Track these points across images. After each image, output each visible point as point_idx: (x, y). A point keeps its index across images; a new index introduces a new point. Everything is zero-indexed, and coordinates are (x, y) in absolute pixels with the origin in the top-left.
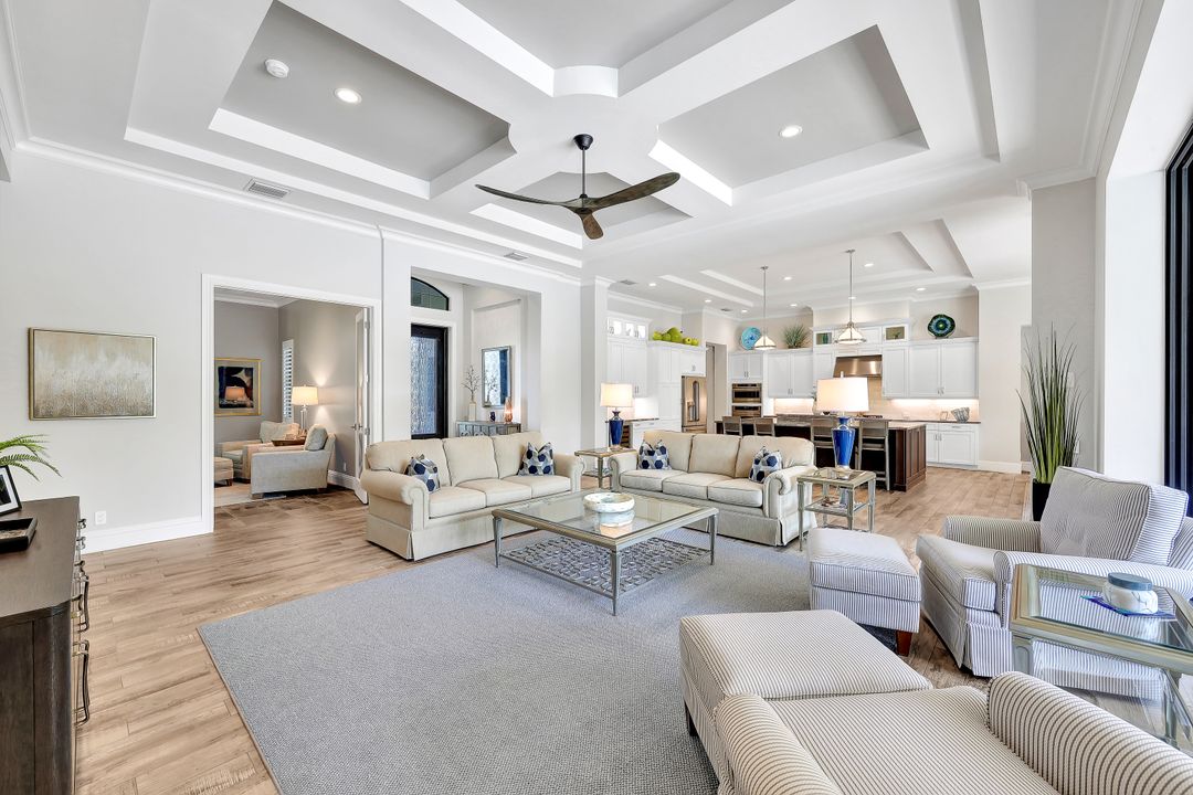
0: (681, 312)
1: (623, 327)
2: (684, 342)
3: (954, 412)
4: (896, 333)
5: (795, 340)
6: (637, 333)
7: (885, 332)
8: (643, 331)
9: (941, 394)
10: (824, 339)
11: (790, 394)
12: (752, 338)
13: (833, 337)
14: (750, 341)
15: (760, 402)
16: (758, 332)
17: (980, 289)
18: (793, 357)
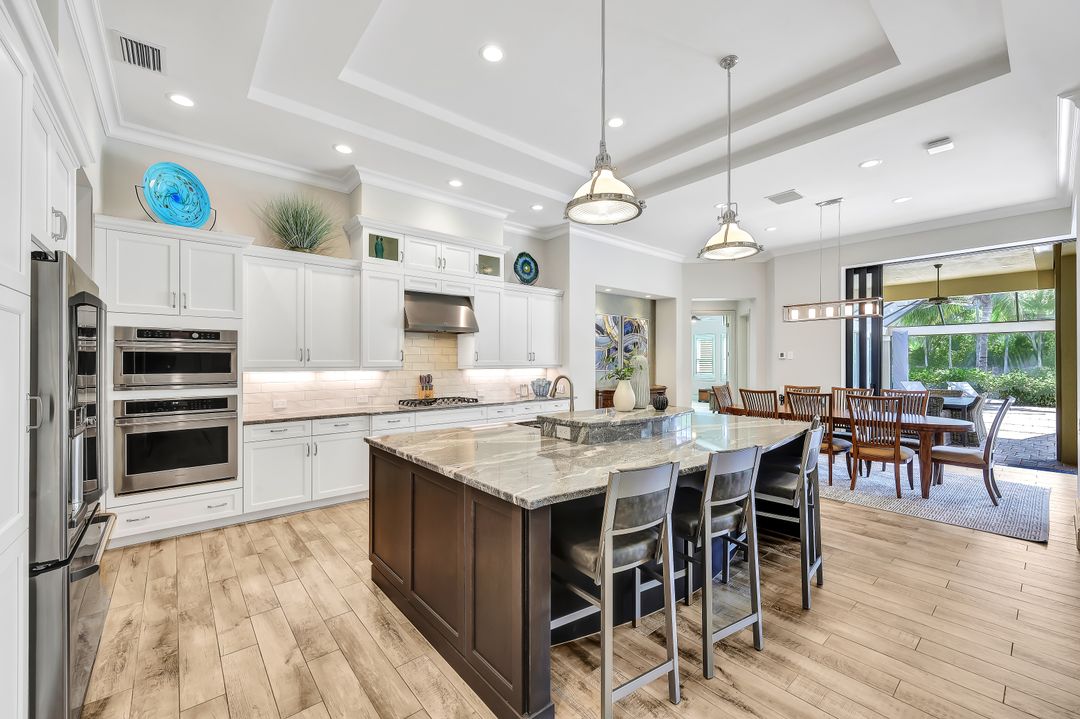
5: (305, 234)
7: (476, 261)
9: (531, 361)
10: (383, 248)
11: (304, 359)
12: (176, 198)
13: (400, 249)
14: (169, 201)
15: (233, 384)
16: (194, 184)
17: (571, 230)
18: (310, 273)
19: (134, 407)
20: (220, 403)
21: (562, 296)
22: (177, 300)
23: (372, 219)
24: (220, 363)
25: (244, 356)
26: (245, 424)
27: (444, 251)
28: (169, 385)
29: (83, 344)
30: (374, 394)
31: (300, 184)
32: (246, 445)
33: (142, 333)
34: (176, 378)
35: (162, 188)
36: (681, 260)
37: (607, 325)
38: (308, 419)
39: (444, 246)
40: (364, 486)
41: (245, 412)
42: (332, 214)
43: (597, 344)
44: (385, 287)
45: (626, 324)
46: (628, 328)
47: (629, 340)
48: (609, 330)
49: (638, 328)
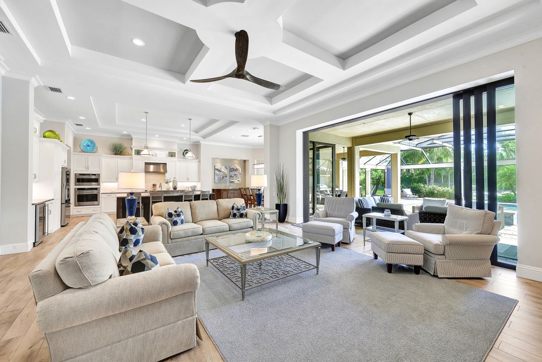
3: (191, 187)
4: (172, 155)
5: (118, 151)
7: (168, 154)
9: (188, 180)
10: (138, 152)
11: (117, 180)
12: (88, 146)
15: (99, 185)
16: (92, 142)
17: (201, 143)
18: (119, 160)
19: (79, 189)
20: (96, 189)
21: (200, 161)
22: (87, 168)
23: (135, 146)
24: (97, 180)
25: (102, 179)
26: (101, 193)
27: (158, 152)
28: (83, 185)
29: (68, 177)
31: (119, 138)
32: (102, 198)
33: (80, 174)
34: (94, 183)
35: (85, 145)
37: (222, 169)
38: (116, 193)
40: (115, 210)
41: (101, 191)
42: (125, 144)
43: (217, 175)
44: (139, 162)
45: (231, 169)
46: (232, 170)
47: (232, 174)
48: (223, 171)
49: (236, 170)
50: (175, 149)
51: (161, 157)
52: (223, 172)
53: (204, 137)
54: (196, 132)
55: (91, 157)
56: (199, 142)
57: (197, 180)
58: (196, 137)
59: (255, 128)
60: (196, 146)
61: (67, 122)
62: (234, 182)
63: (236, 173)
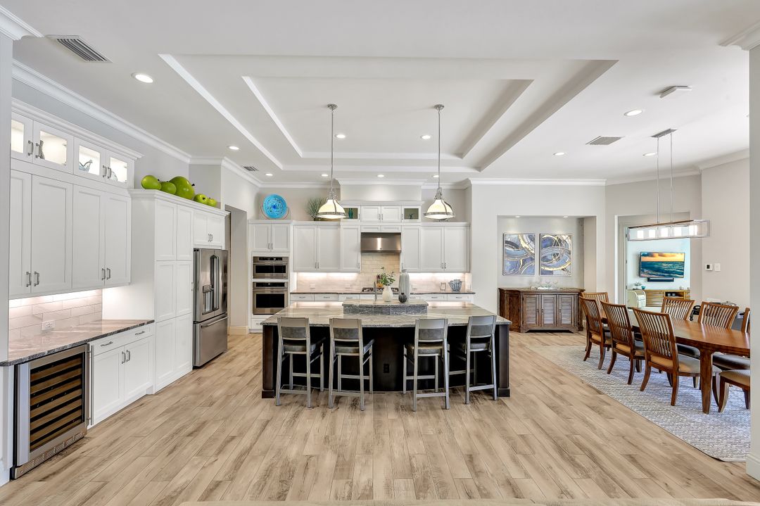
0: (188, 161)
1: (72, 153)
2: (196, 199)
3: (451, 283)
4: (411, 214)
6: (107, 171)
7: (403, 213)
8: (121, 171)
9: (444, 268)
10: (353, 213)
11: (316, 268)
12: (274, 207)
13: (359, 212)
14: (273, 209)
15: (286, 278)
16: (281, 200)
17: (472, 183)
18: (319, 229)
20: (282, 285)
21: (469, 226)
22: (270, 246)
23: (345, 201)
24: (281, 269)
25: (290, 268)
26: (291, 293)
27: (384, 210)
28: (264, 277)
30: (353, 284)
31: (320, 189)
32: (292, 301)
33: (260, 259)
34: (269, 275)
35: (270, 205)
36: (604, 184)
37: (522, 241)
38: (313, 293)
39: (383, 207)
41: (293, 287)
43: (509, 255)
44: (351, 233)
45: (545, 240)
46: (546, 243)
47: (548, 252)
48: (524, 245)
49: (559, 242)
50: (417, 202)
51: (391, 220)
52: (523, 249)
53: (479, 166)
54: (460, 153)
55: (276, 227)
56: (467, 181)
57: (463, 269)
58: (459, 169)
59: (665, 91)
60: (461, 195)
61: (224, 163)
62: (551, 272)
63: (557, 250)
